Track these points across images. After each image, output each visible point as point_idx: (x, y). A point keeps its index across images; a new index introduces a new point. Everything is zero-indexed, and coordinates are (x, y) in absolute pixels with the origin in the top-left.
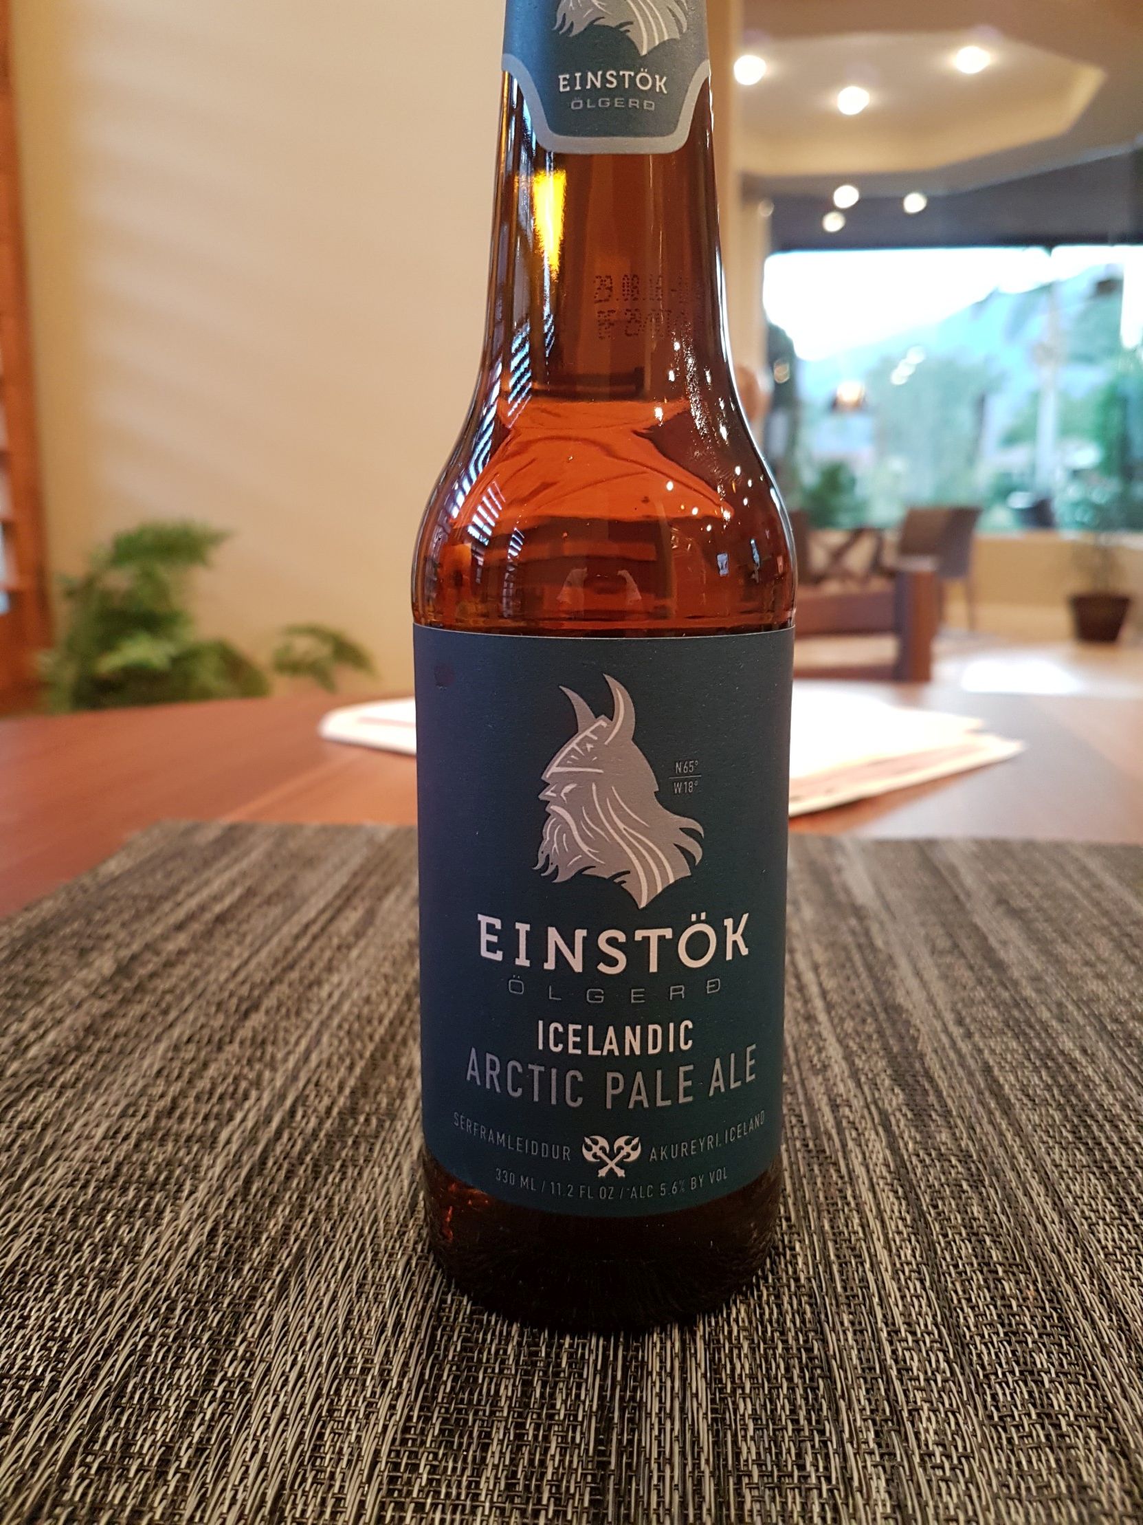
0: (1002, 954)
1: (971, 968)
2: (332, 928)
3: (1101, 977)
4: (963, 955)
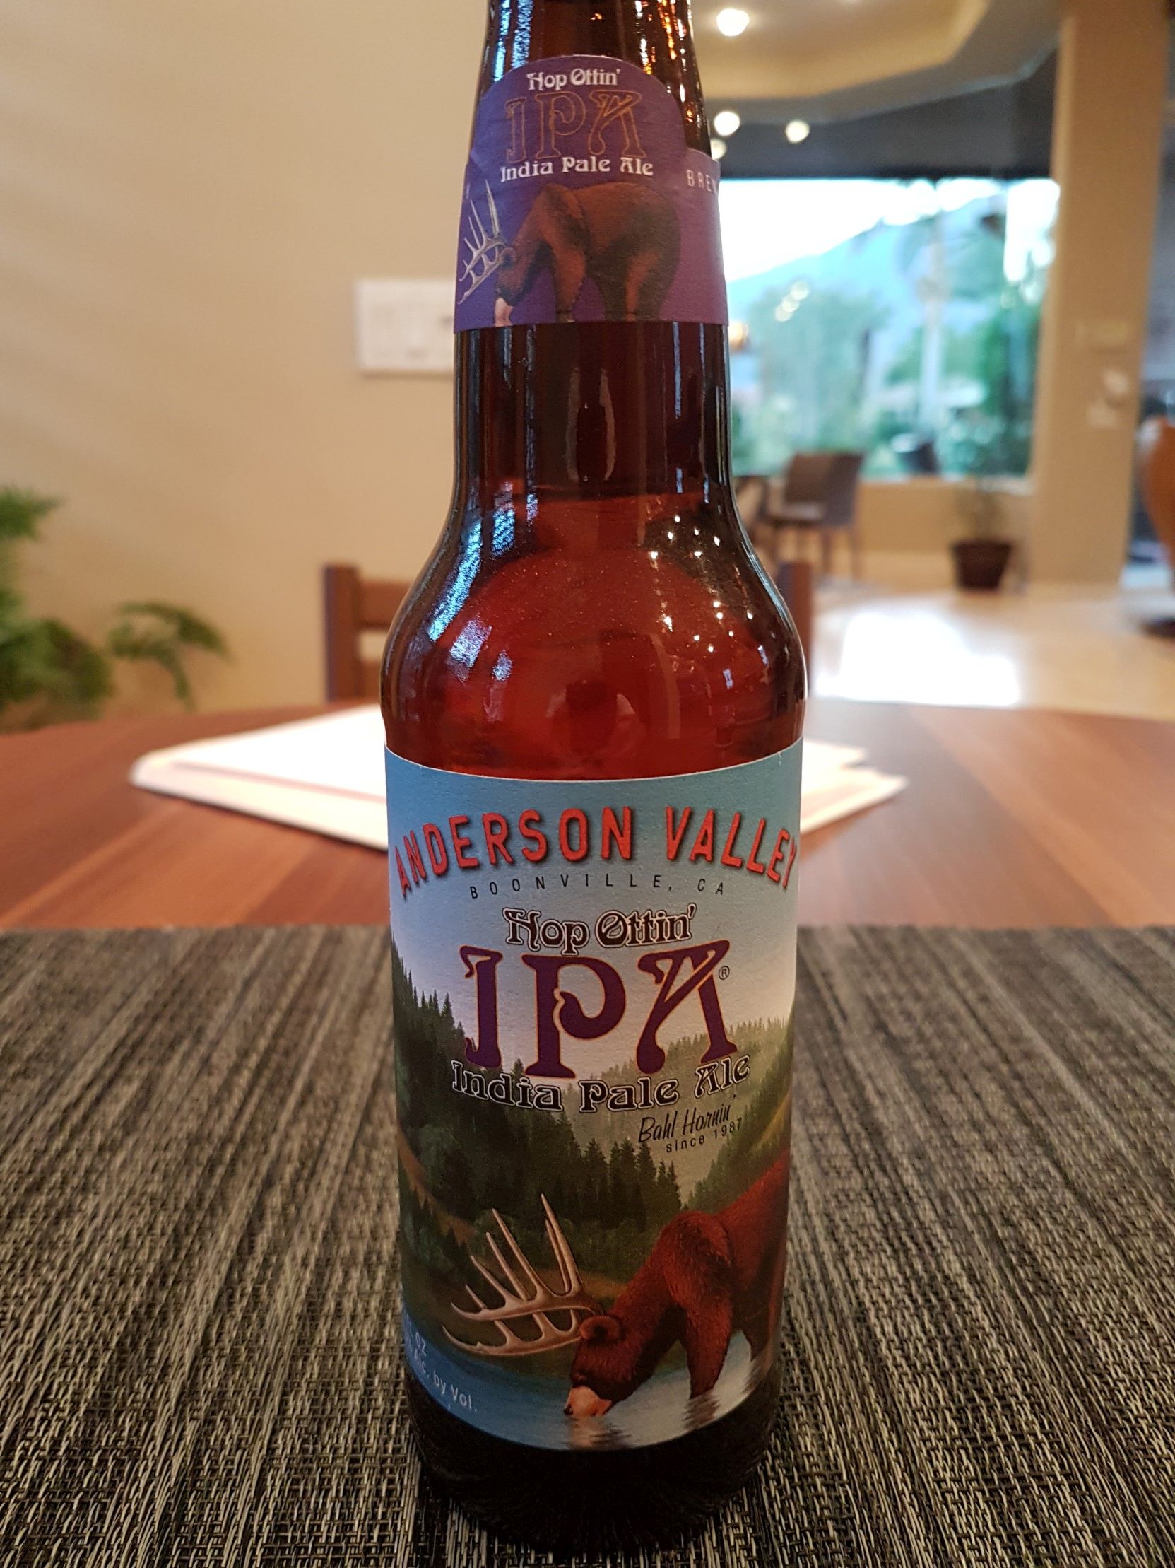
0: (880, 1115)
1: (846, 1138)
2: (96, 1117)
3: (990, 1148)
4: (837, 1117)
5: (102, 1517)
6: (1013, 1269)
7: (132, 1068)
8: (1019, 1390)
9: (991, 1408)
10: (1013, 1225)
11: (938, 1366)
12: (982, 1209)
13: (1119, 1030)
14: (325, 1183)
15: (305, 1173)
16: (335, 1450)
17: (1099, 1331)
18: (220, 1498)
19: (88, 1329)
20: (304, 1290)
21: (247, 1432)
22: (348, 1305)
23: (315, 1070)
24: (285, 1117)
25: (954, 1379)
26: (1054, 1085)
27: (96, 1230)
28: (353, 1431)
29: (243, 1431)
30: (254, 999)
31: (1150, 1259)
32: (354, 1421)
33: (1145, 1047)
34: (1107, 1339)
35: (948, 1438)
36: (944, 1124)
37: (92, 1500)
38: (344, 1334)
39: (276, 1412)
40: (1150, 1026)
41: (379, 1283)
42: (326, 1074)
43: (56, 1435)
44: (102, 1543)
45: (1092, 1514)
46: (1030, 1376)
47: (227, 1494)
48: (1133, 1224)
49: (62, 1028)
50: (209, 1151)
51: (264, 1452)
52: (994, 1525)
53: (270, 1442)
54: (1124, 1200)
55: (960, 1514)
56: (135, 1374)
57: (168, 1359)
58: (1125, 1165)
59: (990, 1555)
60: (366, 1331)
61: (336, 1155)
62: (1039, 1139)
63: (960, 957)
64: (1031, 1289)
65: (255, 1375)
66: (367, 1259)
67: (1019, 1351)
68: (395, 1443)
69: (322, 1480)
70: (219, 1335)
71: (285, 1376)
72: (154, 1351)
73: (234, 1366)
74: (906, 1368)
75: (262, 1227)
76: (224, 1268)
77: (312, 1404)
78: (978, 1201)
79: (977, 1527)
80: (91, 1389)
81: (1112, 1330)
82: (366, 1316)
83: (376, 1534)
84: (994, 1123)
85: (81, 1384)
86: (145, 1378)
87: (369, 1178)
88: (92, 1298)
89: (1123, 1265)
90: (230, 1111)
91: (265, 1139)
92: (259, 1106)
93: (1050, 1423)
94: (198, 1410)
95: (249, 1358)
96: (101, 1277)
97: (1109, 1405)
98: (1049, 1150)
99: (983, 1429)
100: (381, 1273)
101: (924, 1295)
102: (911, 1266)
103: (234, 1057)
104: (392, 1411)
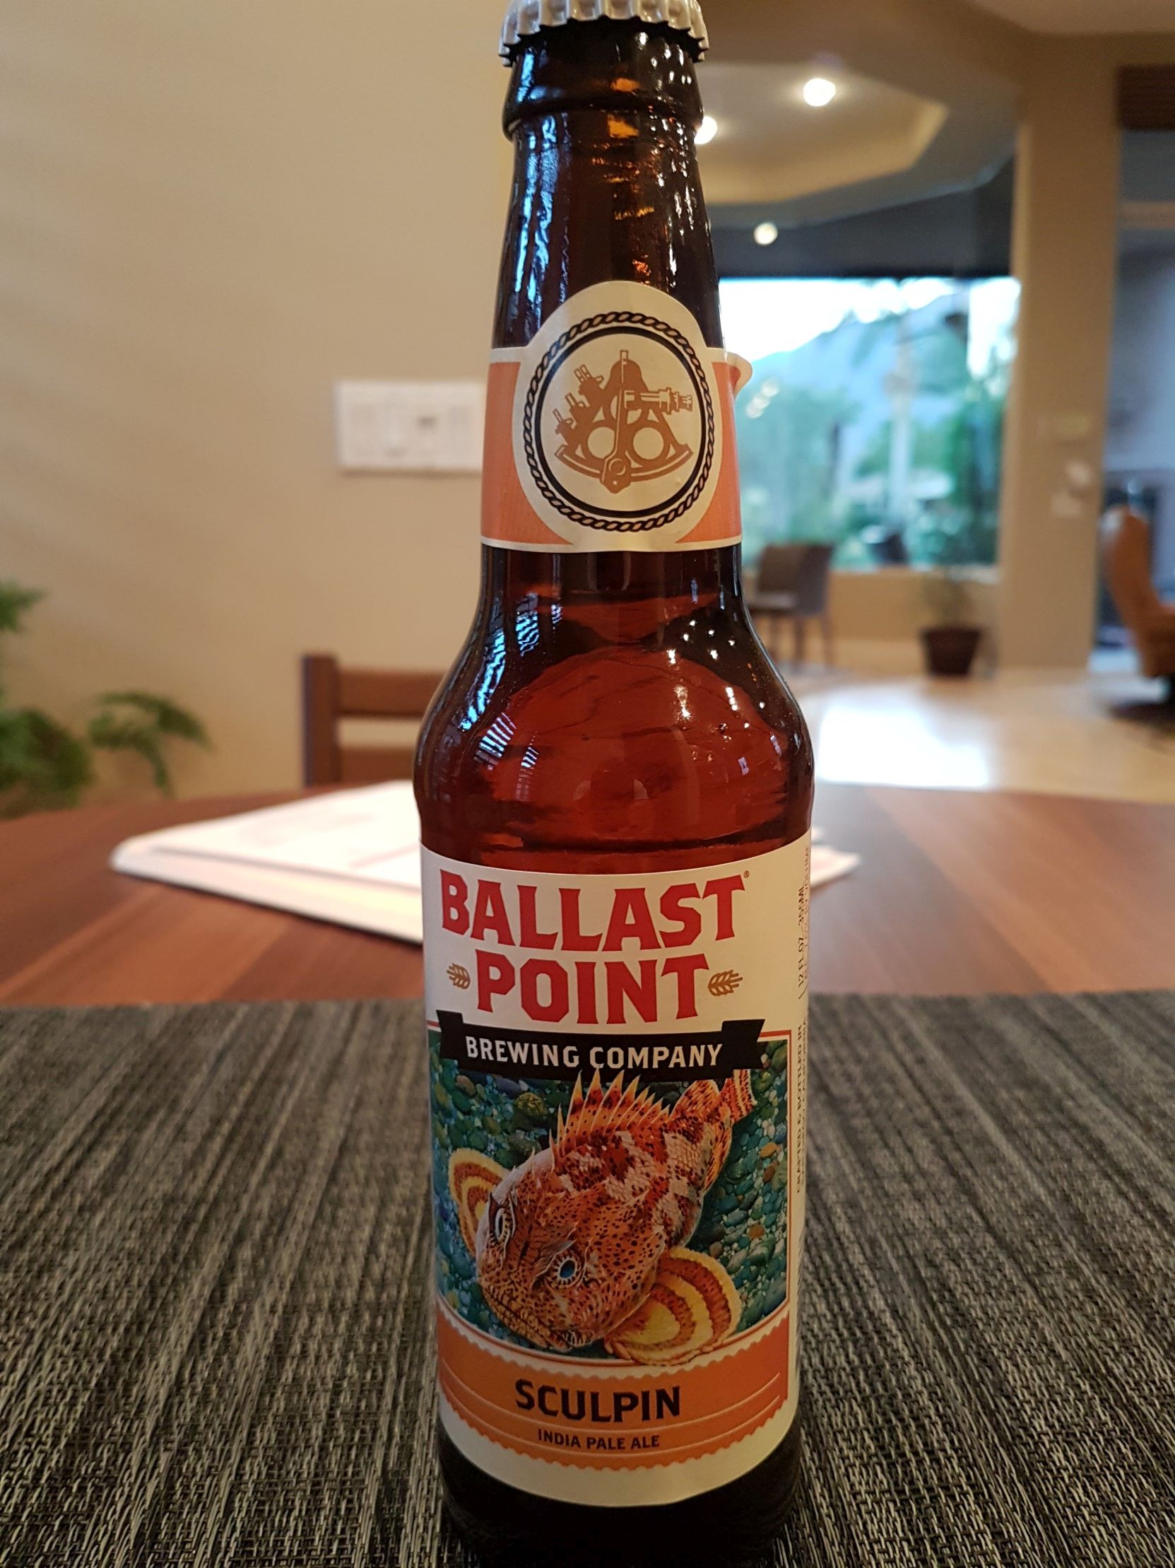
5: (81, 1537)
6: (934, 1306)
7: (110, 1136)
8: (932, 1412)
9: (906, 1428)
10: (935, 1267)
11: (860, 1392)
12: (907, 1252)
13: (1046, 1089)
14: (293, 1238)
15: (275, 1229)
16: (298, 1474)
17: (1009, 1358)
18: (191, 1519)
19: (68, 1372)
20: (272, 1335)
21: (216, 1461)
22: (313, 1346)
23: (285, 1136)
24: (255, 1180)
25: (873, 1402)
26: (982, 1140)
27: (76, 1282)
28: (316, 1457)
29: (213, 1461)
30: (226, 1071)
31: (1061, 1293)
32: (316, 1449)
33: (1070, 1103)
34: (1017, 1366)
35: (865, 1455)
36: (877, 1176)
37: (72, 1522)
38: (309, 1373)
39: (244, 1442)
40: (1075, 1084)
41: (342, 1327)
42: (296, 1140)
43: (39, 1465)
44: (81, 1560)
45: (993, 1518)
46: (943, 1399)
47: (197, 1515)
48: (1048, 1264)
49: (44, 1099)
50: (184, 1209)
51: (233, 1477)
52: (903, 1531)
53: (238, 1469)
54: (1040, 1243)
55: (872, 1522)
56: (113, 1411)
57: (144, 1397)
58: (1044, 1210)
59: (898, 1557)
60: (330, 1370)
61: (304, 1214)
62: (965, 1188)
63: (901, 1023)
64: (949, 1322)
65: (225, 1410)
66: (331, 1306)
67: (935, 1378)
68: (354, 1467)
69: (286, 1501)
70: (192, 1375)
71: (253, 1411)
72: (131, 1390)
73: (206, 1403)
74: (830, 1395)
75: (234, 1278)
76: (197, 1316)
77: (278, 1435)
78: (904, 1246)
79: (888, 1532)
80: (71, 1424)
81: (1022, 1357)
82: (330, 1357)
83: (335, 1547)
84: (923, 1174)
85: (62, 1420)
86: (122, 1415)
87: (334, 1233)
88: (72, 1344)
89: (1036, 1301)
90: (203, 1174)
91: (237, 1199)
92: (231, 1170)
93: (959, 1441)
94: (172, 1442)
95: (220, 1395)
96: (81, 1326)
97: (1014, 1424)
98: (974, 1199)
99: (898, 1447)
100: (344, 1318)
101: (849, 1329)
102: (839, 1304)
103: (208, 1125)
104: (352, 1439)
